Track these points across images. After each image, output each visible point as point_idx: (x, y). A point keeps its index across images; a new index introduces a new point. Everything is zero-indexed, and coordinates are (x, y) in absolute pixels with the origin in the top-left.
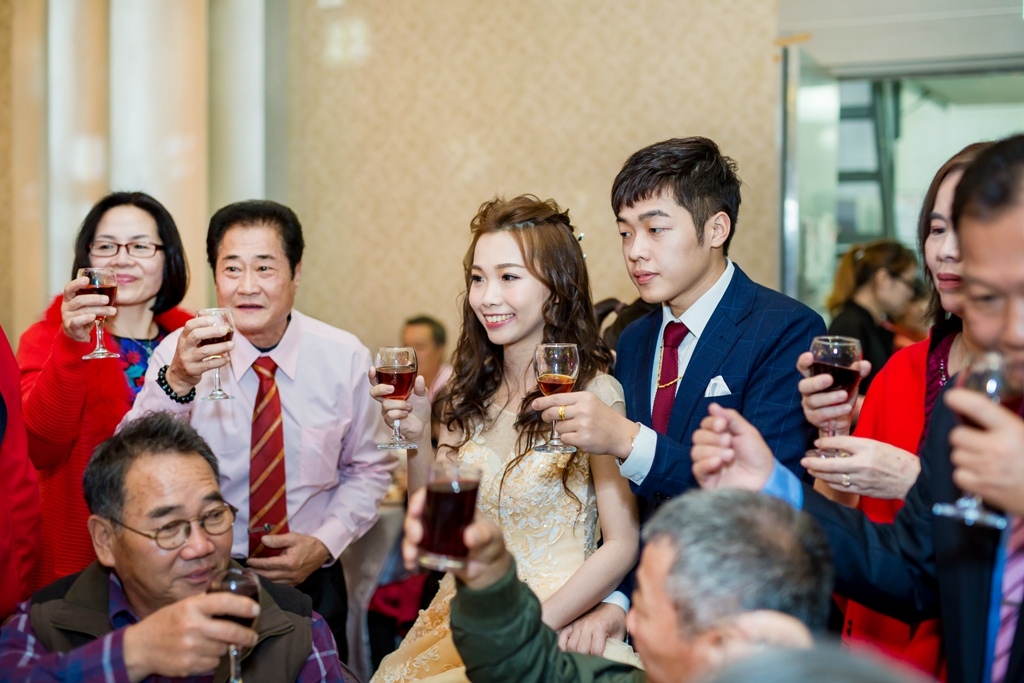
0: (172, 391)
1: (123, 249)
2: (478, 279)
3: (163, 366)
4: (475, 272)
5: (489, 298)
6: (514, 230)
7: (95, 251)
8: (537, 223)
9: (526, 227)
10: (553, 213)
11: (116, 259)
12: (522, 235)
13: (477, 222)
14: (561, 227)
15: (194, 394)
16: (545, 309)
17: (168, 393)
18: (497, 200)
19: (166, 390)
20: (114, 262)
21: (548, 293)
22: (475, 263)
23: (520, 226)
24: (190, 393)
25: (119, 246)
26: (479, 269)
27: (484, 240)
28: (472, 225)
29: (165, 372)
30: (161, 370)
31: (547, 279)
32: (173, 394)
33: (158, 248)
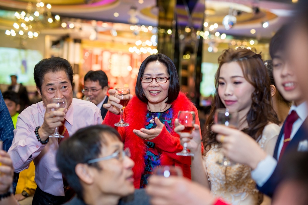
0: (39, 138)
1: (154, 80)
2: (223, 84)
3: (38, 126)
4: (221, 80)
5: (228, 92)
6: (239, 61)
7: (143, 81)
8: (249, 58)
9: (244, 60)
10: (254, 54)
11: (151, 84)
12: (243, 63)
13: (221, 58)
14: (258, 59)
15: (48, 141)
16: (253, 96)
17: (38, 138)
18: (229, 49)
19: (37, 136)
20: (151, 85)
21: (254, 89)
22: (221, 76)
23: (241, 59)
24: (46, 140)
25: (153, 78)
26: (223, 78)
27: (224, 66)
28: (219, 60)
29: (38, 129)
30: (37, 128)
31: (253, 82)
32: (39, 139)
33: (168, 79)
